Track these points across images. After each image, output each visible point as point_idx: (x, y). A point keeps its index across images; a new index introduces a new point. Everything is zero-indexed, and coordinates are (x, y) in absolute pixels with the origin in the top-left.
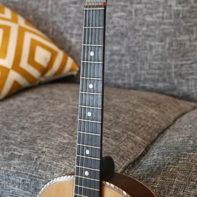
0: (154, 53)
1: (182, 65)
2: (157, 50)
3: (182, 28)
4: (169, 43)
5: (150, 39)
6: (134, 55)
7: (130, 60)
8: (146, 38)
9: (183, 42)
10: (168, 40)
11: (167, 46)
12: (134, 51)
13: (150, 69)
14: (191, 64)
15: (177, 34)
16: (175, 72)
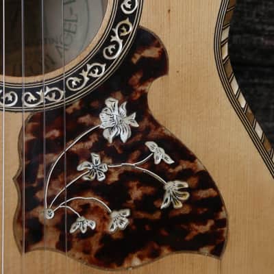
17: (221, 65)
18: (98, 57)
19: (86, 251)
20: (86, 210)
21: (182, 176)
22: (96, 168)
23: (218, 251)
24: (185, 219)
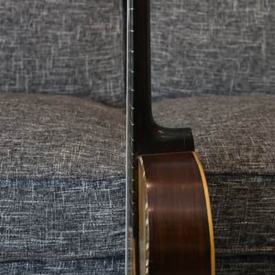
0: (60, 46)
1: (98, 61)
2: (63, 41)
3: (96, 14)
4: (81, 33)
5: (54, 26)
6: (31, 49)
7: (24, 57)
8: (48, 25)
9: (99, 31)
10: (79, 28)
11: (78, 37)
12: (31, 44)
13: (54, 67)
14: (109, 59)
15: (91, 21)
16: (89, 71)
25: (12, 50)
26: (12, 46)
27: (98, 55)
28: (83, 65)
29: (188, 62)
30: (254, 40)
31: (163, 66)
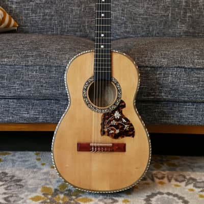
0: (74, 14)
1: (92, 21)
2: (76, 12)
5: (71, 5)
7: (58, 19)
9: (92, 7)
10: (83, 6)
11: (83, 10)
12: (61, 13)
13: (71, 24)
15: (89, 2)
16: (88, 26)
17: (134, 106)
18: (114, 104)
19: (112, 136)
20: (112, 129)
21: (128, 124)
22: (114, 122)
23: (133, 137)
24: (128, 131)
25: (53, 16)
26: (52, 14)
27: (92, 19)
28: (85, 23)
29: (134, 22)
30: (166, 12)
31: (122, 24)
